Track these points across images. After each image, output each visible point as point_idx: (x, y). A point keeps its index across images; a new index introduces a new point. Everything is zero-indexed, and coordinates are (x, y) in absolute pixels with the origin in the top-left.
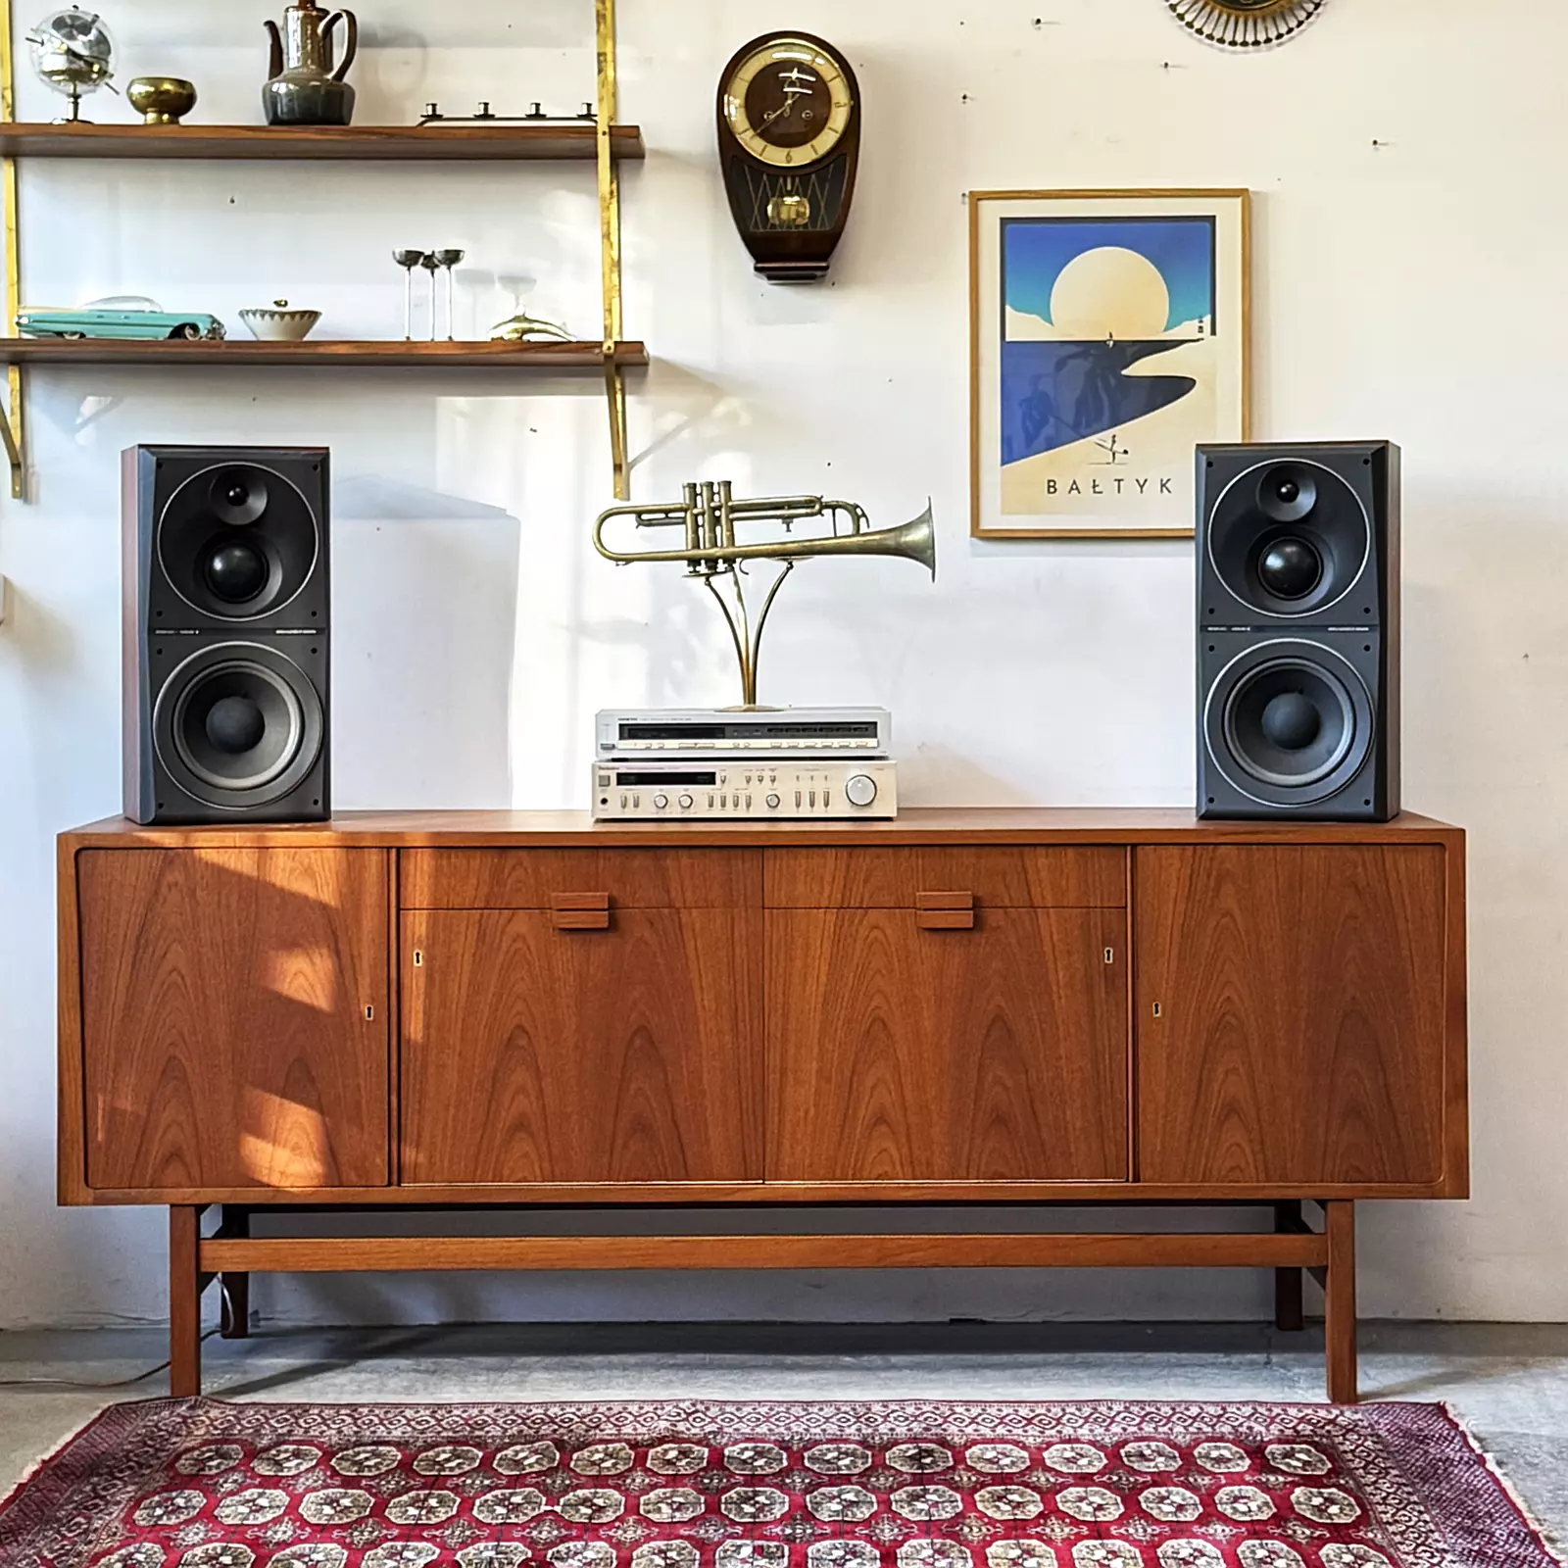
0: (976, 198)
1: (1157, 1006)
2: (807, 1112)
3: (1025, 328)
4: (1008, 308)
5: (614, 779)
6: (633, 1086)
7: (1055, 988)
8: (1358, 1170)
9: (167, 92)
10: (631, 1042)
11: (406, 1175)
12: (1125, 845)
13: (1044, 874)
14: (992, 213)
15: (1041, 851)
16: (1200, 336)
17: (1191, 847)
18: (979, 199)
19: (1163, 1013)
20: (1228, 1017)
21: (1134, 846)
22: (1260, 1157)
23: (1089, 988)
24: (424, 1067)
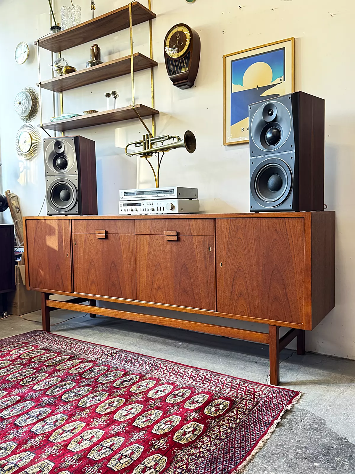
0: (225, 57)
1: (221, 263)
2: (144, 284)
3: (237, 88)
4: (232, 84)
5: (123, 205)
6: (112, 275)
7: (197, 257)
8: (277, 317)
9: (68, 69)
10: (111, 265)
11: (75, 291)
12: (213, 218)
13: (194, 226)
14: (229, 60)
15: (193, 220)
16: (281, 82)
17: (230, 219)
18: (226, 57)
19: (223, 266)
20: (240, 268)
21: (215, 219)
22: (249, 309)
23: (205, 258)
24: (77, 268)
